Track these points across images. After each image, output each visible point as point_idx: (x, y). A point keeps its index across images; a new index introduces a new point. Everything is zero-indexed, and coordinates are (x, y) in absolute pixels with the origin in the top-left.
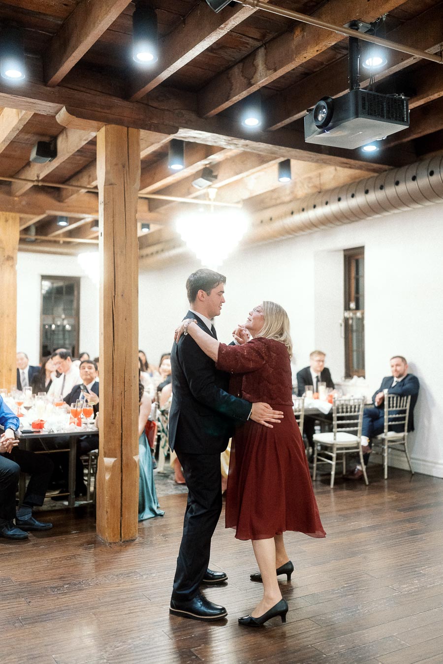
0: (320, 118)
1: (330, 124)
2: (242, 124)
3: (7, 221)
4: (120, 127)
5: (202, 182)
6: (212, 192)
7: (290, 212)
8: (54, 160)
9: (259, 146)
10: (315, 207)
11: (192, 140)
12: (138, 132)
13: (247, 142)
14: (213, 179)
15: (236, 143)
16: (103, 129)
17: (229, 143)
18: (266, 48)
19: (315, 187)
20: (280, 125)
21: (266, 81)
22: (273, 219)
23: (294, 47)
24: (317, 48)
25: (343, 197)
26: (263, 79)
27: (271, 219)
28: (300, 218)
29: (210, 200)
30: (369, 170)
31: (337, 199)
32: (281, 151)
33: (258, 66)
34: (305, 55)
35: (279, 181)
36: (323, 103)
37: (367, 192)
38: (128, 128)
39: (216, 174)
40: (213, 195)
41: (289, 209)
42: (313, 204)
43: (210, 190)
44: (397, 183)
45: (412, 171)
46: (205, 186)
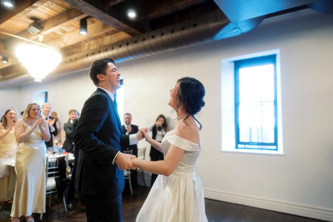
5: (35, 30)
6: (41, 37)
14: (41, 29)
25: (115, 48)
27: (76, 59)
28: (91, 58)
30: (129, 33)
31: (111, 48)
32: (80, 3)
35: (80, 33)
37: (128, 45)
39: (43, 26)
40: (41, 39)
41: (86, 53)
42: (98, 51)
43: (39, 35)
44: (144, 40)
45: (152, 33)
46: (36, 33)
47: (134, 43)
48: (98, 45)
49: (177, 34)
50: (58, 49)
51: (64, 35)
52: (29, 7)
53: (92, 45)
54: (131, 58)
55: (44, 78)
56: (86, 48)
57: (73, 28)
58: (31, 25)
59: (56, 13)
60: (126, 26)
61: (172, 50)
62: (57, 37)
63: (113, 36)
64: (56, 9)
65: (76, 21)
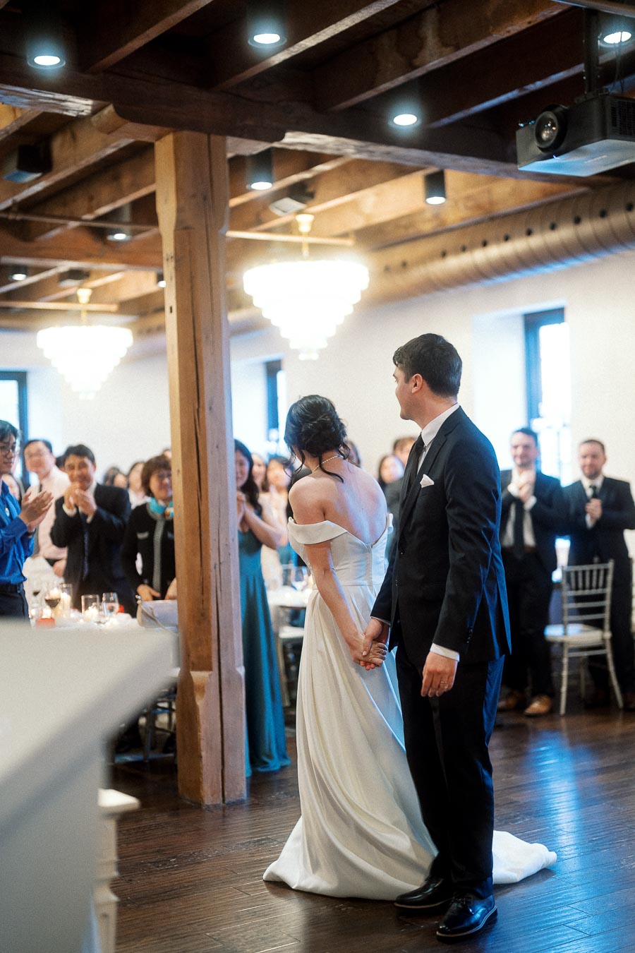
0: (545, 135)
1: (563, 146)
2: (390, 124)
4: (196, 135)
5: (290, 204)
6: (305, 222)
7: (440, 253)
8: (46, 176)
9: (409, 154)
10: (485, 244)
11: (300, 148)
12: (224, 141)
13: (391, 149)
14: (308, 199)
16: (169, 139)
18: (439, 11)
19: (479, 207)
20: (446, 121)
21: (440, 63)
22: (408, 264)
23: (489, 14)
24: (529, 19)
25: (535, 229)
26: (434, 59)
27: (404, 265)
28: (456, 263)
29: (300, 234)
31: (524, 231)
33: (426, 38)
34: (510, 28)
35: (426, 203)
36: (550, 115)
37: (577, 221)
38: (209, 135)
40: (305, 228)
42: (481, 239)
43: (300, 218)
46: (294, 210)
47: (599, 218)
55: (324, 344)
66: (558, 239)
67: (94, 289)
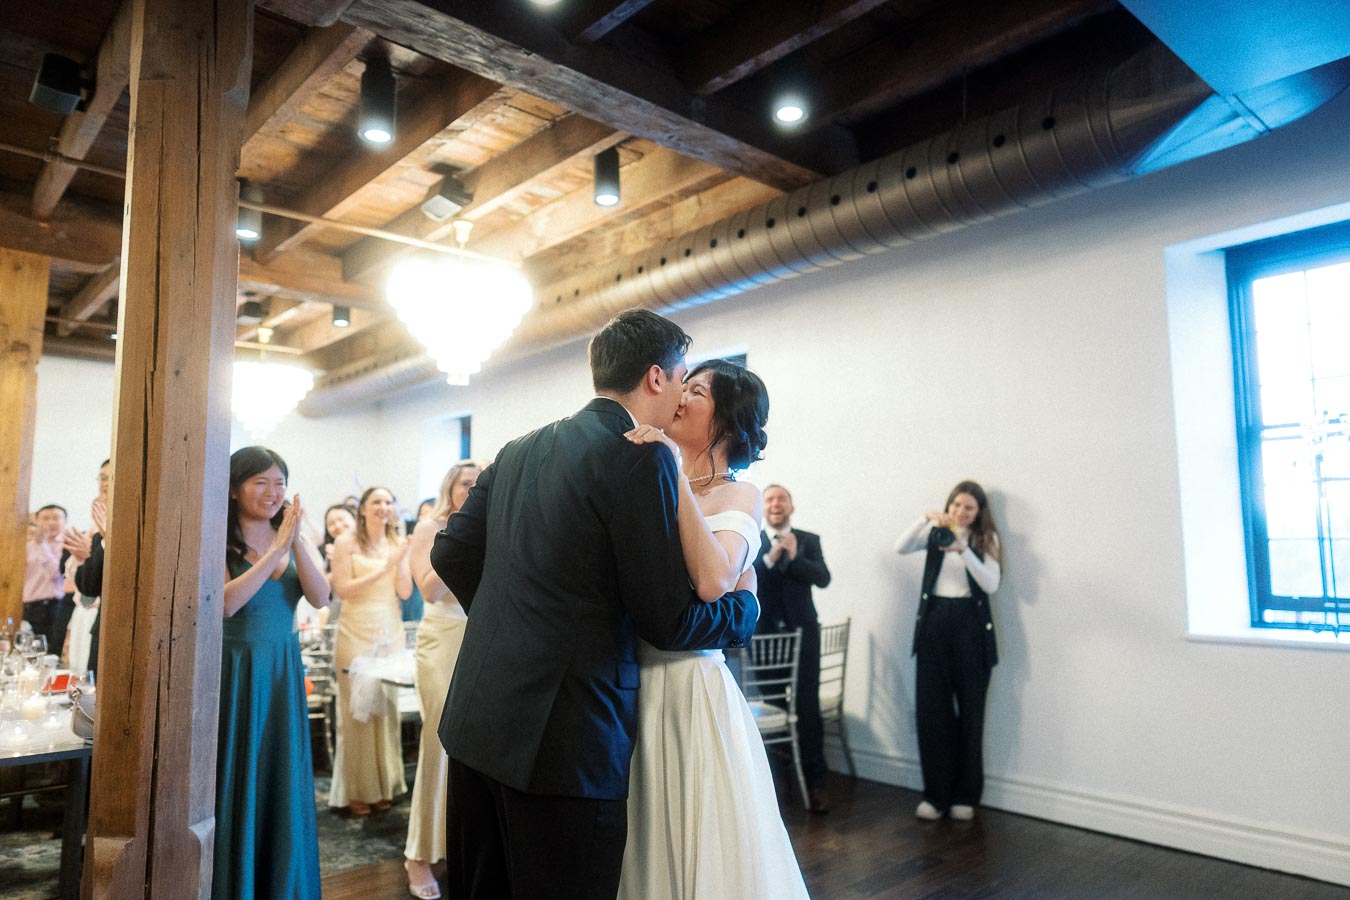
3: (17, 268)
5: (445, 205)
6: (463, 229)
7: (616, 274)
9: (559, 79)
10: (663, 262)
13: (533, 59)
14: (465, 201)
15: (508, 61)
17: (491, 60)
22: (581, 292)
25: (721, 241)
27: (577, 293)
28: (634, 289)
29: (458, 245)
30: (773, 182)
31: (708, 243)
32: (606, 99)
35: (596, 202)
37: (770, 225)
39: (470, 191)
40: (463, 236)
41: (612, 271)
42: (659, 259)
43: (457, 224)
44: (835, 201)
45: (868, 173)
46: (448, 215)
47: (797, 218)
48: (652, 235)
49: (974, 166)
50: (518, 265)
51: (533, 212)
52: (437, 135)
53: (629, 236)
54: (785, 274)
55: (477, 369)
56: (608, 251)
57: (566, 186)
58: (432, 191)
59: (516, 140)
60: (764, 156)
61: (948, 229)
62: (512, 221)
63: (706, 196)
64: (519, 127)
65: (583, 162)
66: (749, 250)
67: (276, 329)
